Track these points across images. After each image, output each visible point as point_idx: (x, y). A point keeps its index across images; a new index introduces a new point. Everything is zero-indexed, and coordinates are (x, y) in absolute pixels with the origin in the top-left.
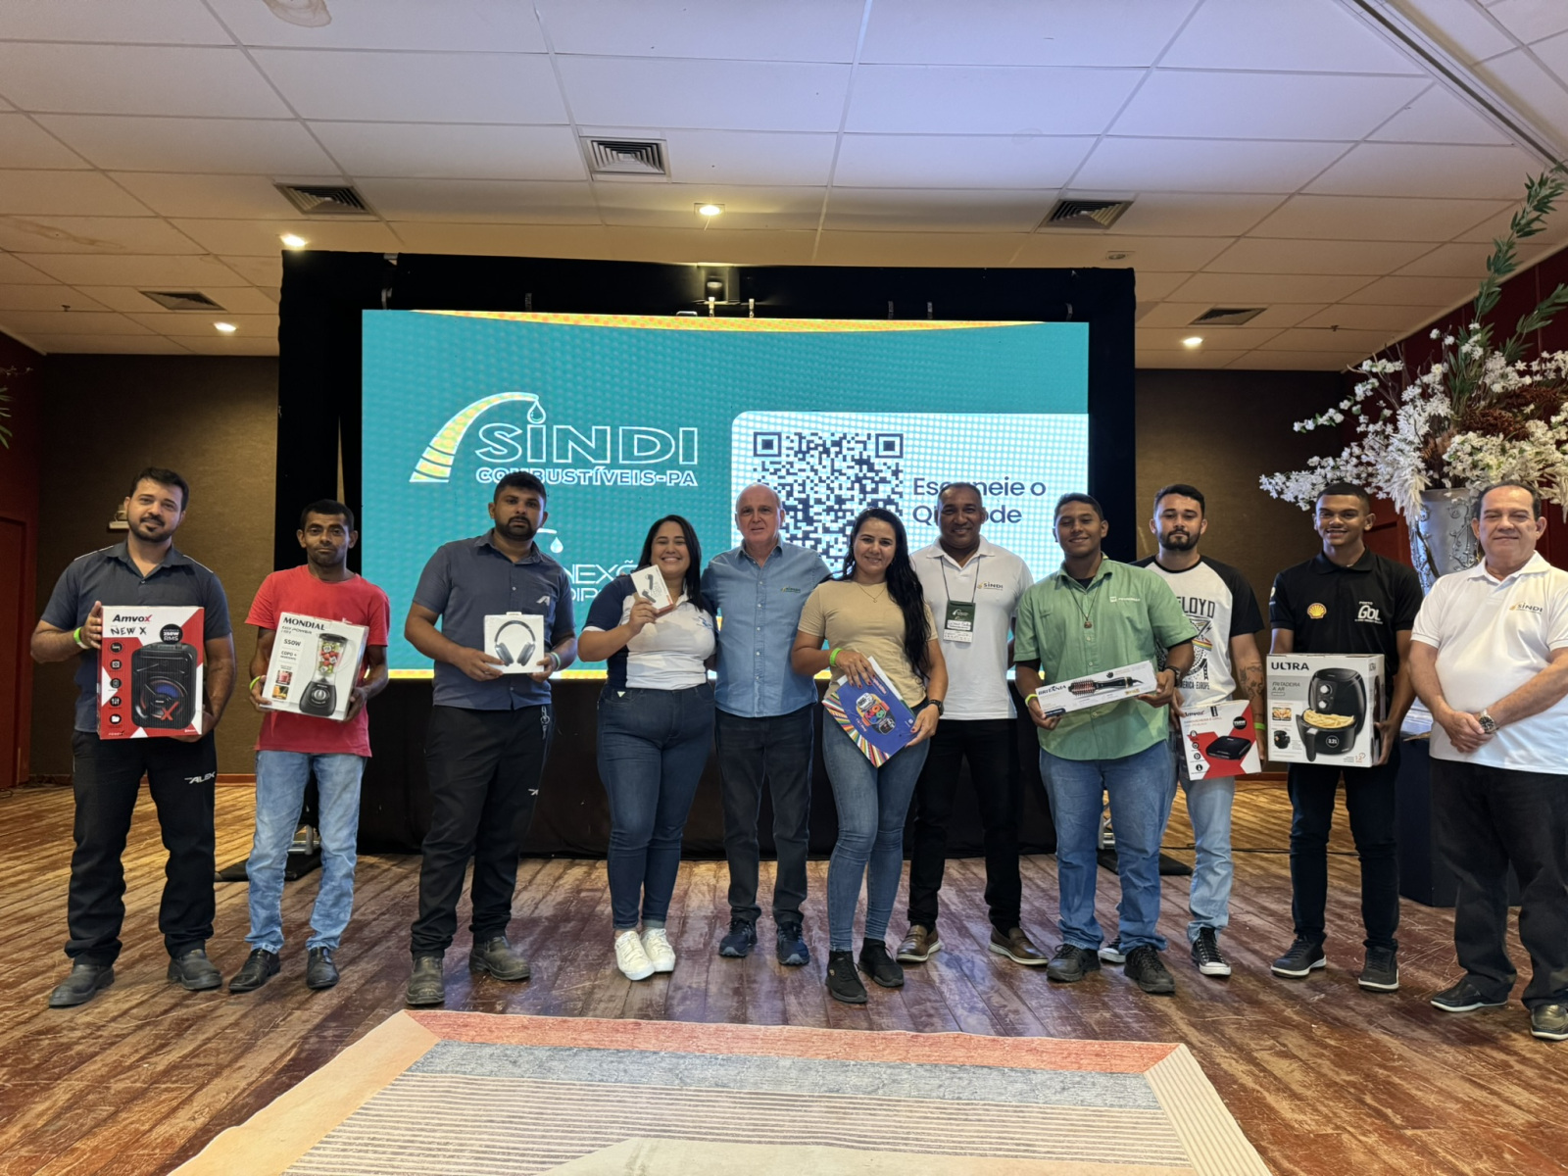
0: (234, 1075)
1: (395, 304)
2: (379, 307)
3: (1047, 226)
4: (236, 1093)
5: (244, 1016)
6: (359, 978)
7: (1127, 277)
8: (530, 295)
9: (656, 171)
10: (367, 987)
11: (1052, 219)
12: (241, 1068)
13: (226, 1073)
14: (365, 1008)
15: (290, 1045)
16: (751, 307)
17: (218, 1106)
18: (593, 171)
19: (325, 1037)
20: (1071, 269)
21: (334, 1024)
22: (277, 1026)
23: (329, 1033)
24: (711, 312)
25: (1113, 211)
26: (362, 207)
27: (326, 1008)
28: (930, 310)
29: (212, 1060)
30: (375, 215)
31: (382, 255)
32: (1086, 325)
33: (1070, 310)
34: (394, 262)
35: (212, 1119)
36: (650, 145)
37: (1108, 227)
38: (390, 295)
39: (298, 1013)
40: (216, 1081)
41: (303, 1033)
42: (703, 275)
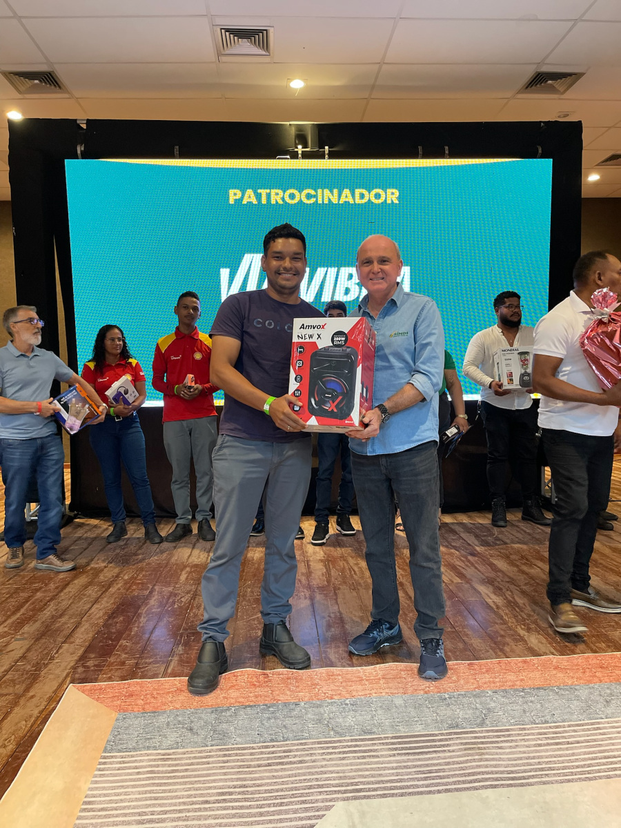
0: (28, 704)
1: (86, 155)
2: (77, 157)
3: (522, 93)
4: (33, 719)
5: (29, 650)
6: (104, 615)
7: (577, 127)
8: (177, 147)
9: (264, 53)
10: (110, 622)
11: (527, 87)
12: (32, 697)
13: (22, 701)
14: (112, 640)
15: (65, 674)
16: (327, 152)
17: (21, 733)
18: (219, 54)
19: (88, 667)
20: (541, 122)
21: (93, 656)
22: (52, 658)
23: (90, 663)
24: (300, 156)
25: (569, 80)
26: (60, 87)
27: (85, 641)
28: (447, 152)
29: (11, 690)
30: (69, 93)
31: (76, 120)
32: (552, 160)
33: (540, 151)
34: (84, 126)
35: (19, 745)
36: (261, 31)
37: (563, 93)
38: (83, 149)
39: (66, 646)
40: (16, 710)
41: (72, 664)
42: (293, 132)
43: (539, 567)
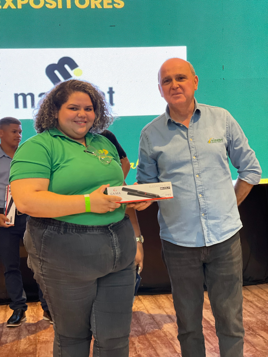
43: (262, 337)
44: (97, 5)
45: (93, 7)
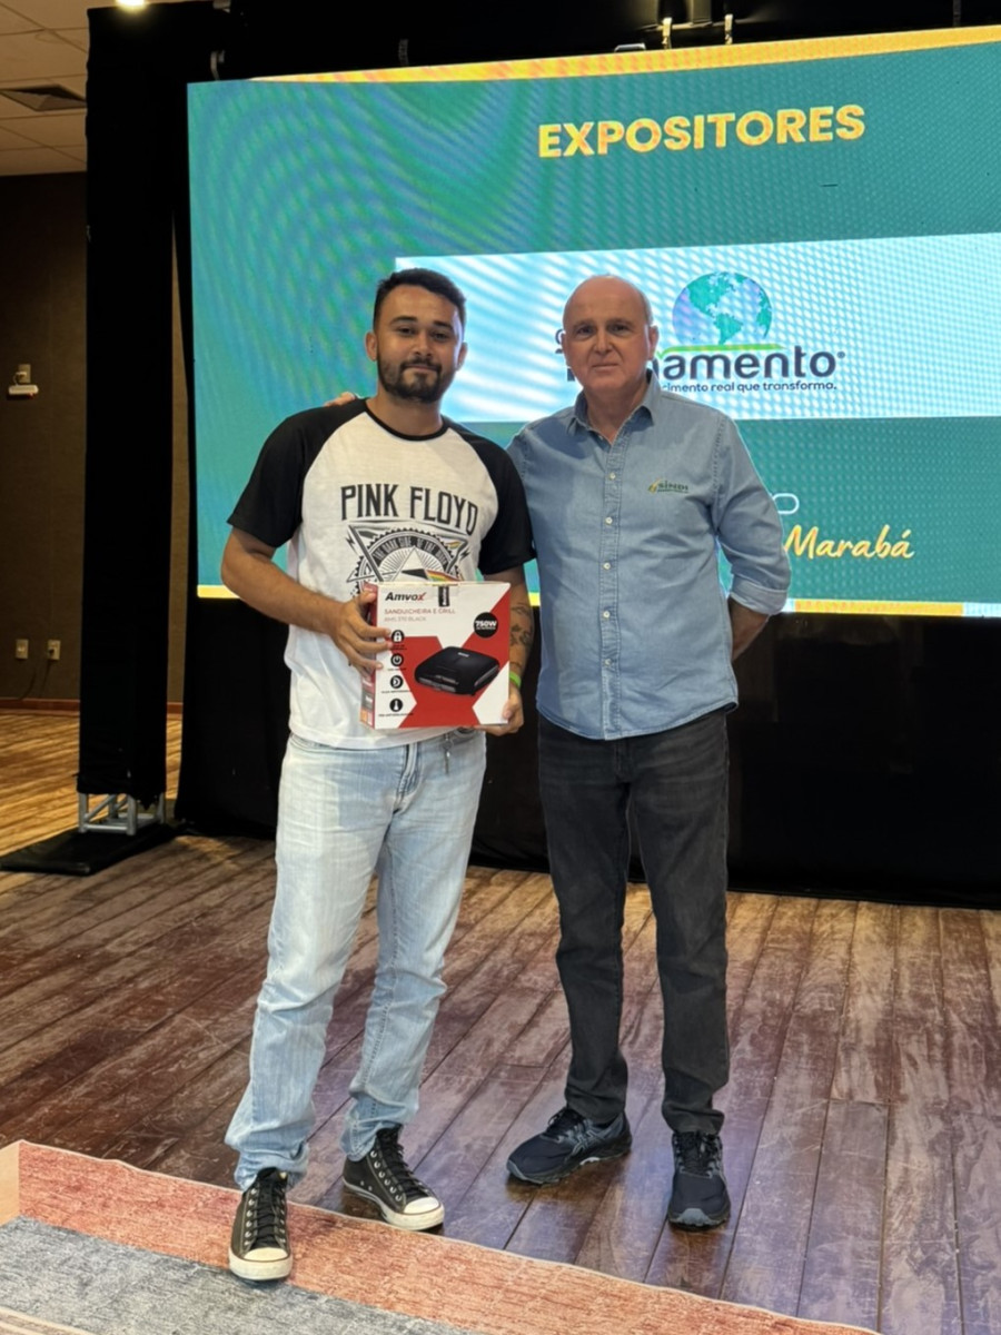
44: (792, 134)
45: (782, 139)
